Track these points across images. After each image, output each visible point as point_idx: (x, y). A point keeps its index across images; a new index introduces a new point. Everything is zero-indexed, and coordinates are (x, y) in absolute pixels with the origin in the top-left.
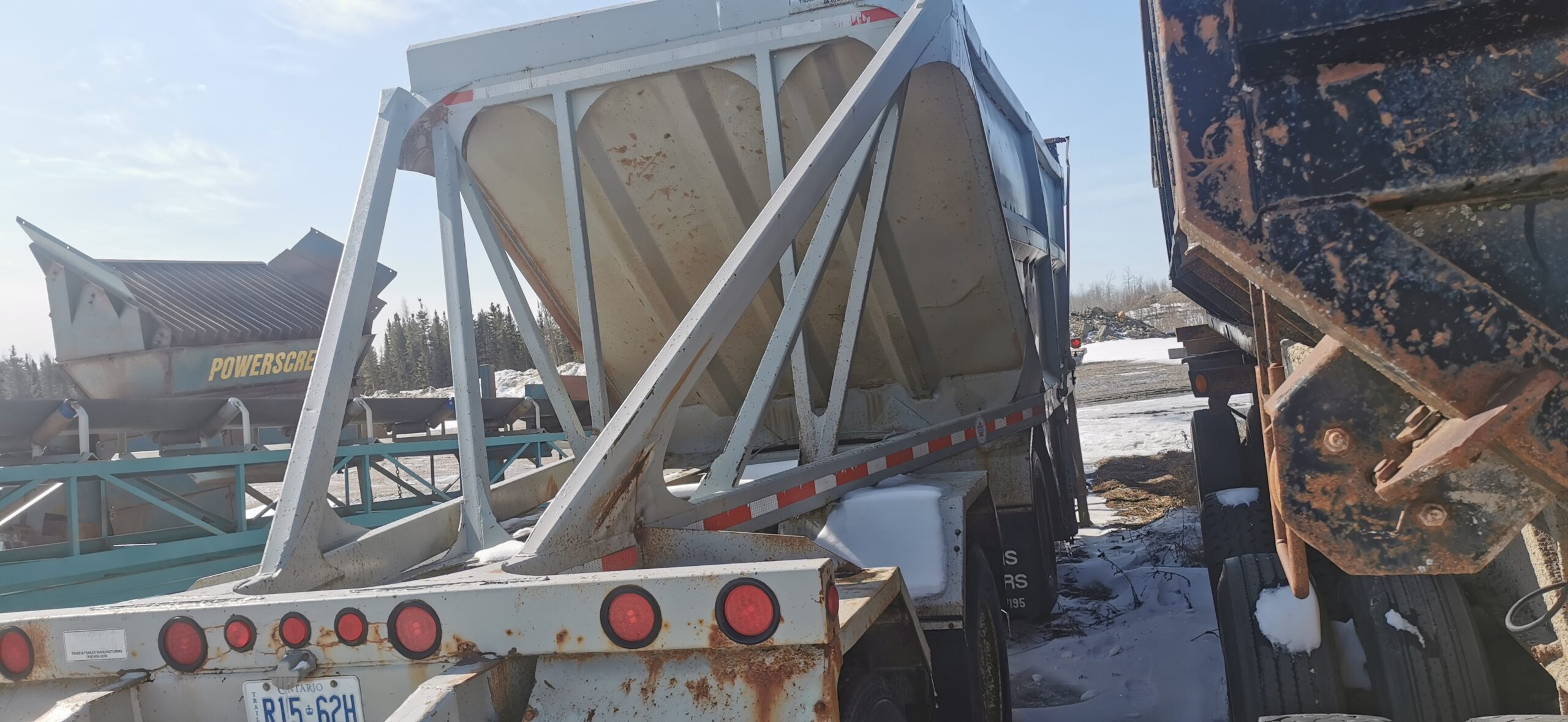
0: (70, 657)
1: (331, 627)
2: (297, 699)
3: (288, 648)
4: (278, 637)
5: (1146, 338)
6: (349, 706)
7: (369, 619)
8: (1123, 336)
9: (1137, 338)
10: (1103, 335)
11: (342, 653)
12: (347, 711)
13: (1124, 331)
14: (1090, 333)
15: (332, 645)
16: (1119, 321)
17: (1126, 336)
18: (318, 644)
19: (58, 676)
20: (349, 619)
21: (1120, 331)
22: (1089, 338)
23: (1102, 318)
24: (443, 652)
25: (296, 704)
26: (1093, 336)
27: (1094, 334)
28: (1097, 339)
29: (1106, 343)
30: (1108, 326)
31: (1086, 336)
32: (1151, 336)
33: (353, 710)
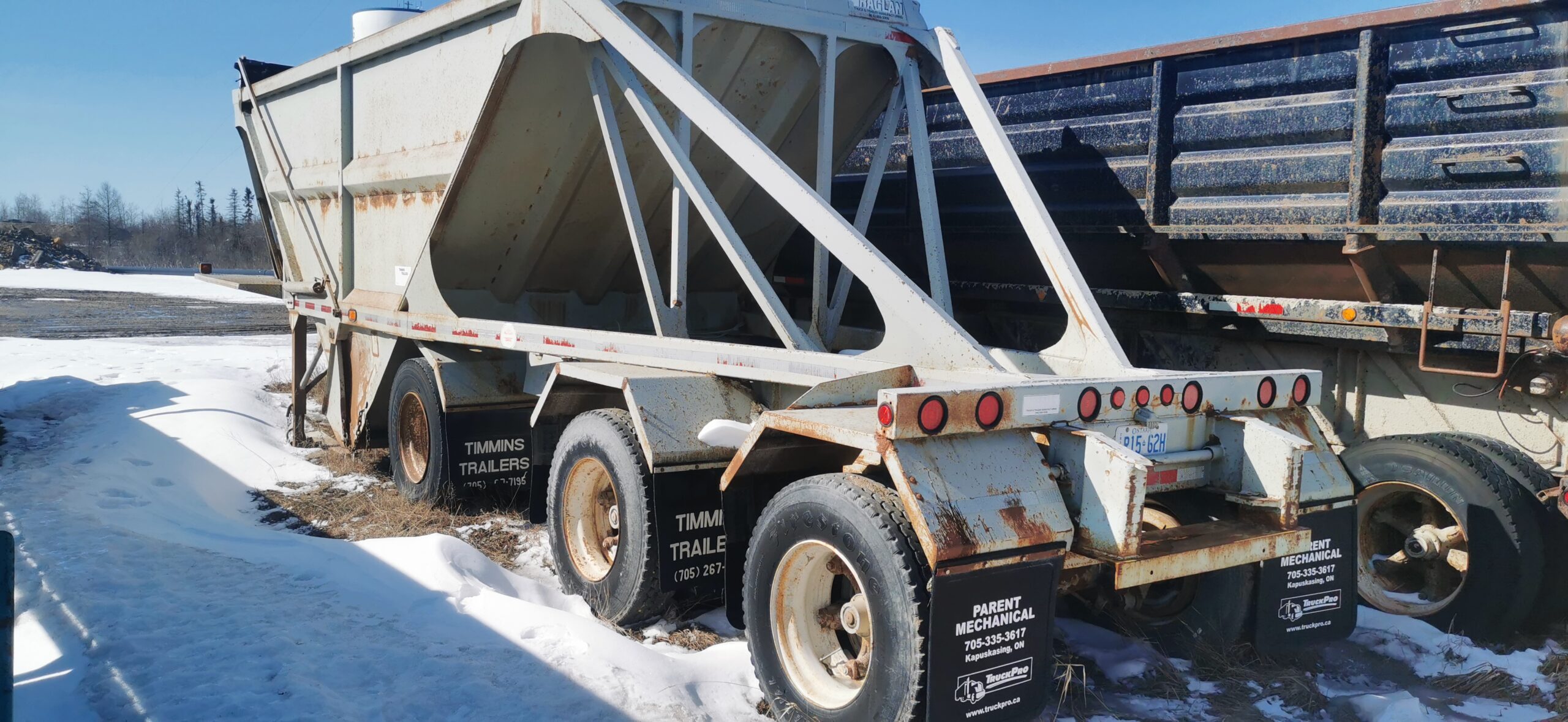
0: (1025, 413)
1: (1158, 395)
2: (1140, 437)
3: (1138, 407)
4: (1135, 401)
5: (90, 270)
6: (1163, 440)
7: (1175, 391)
8: (62, 265)
9: (80, 269)
10: (38, 262)
11: (1161, 410)
12: (1161, 442)
13: (64, 260)
14: (23, 256)
15: (1158, 405)
16: (55, 248)
17: (66, 265)
18: (1151, 405)
19: (1015, 426)
20: (1168, 390)
21: (57, 259)
22: (21, 262)
23: (35, 242)
24: (1200, 410)
25: (1140, 440)
26: (27, 261)
27: (28, 258)
28: (33, 265)
29: (43, 271)
30: (45, 252)
31: (17, 260)
32: (96, 270)
33: (1163, 442)
